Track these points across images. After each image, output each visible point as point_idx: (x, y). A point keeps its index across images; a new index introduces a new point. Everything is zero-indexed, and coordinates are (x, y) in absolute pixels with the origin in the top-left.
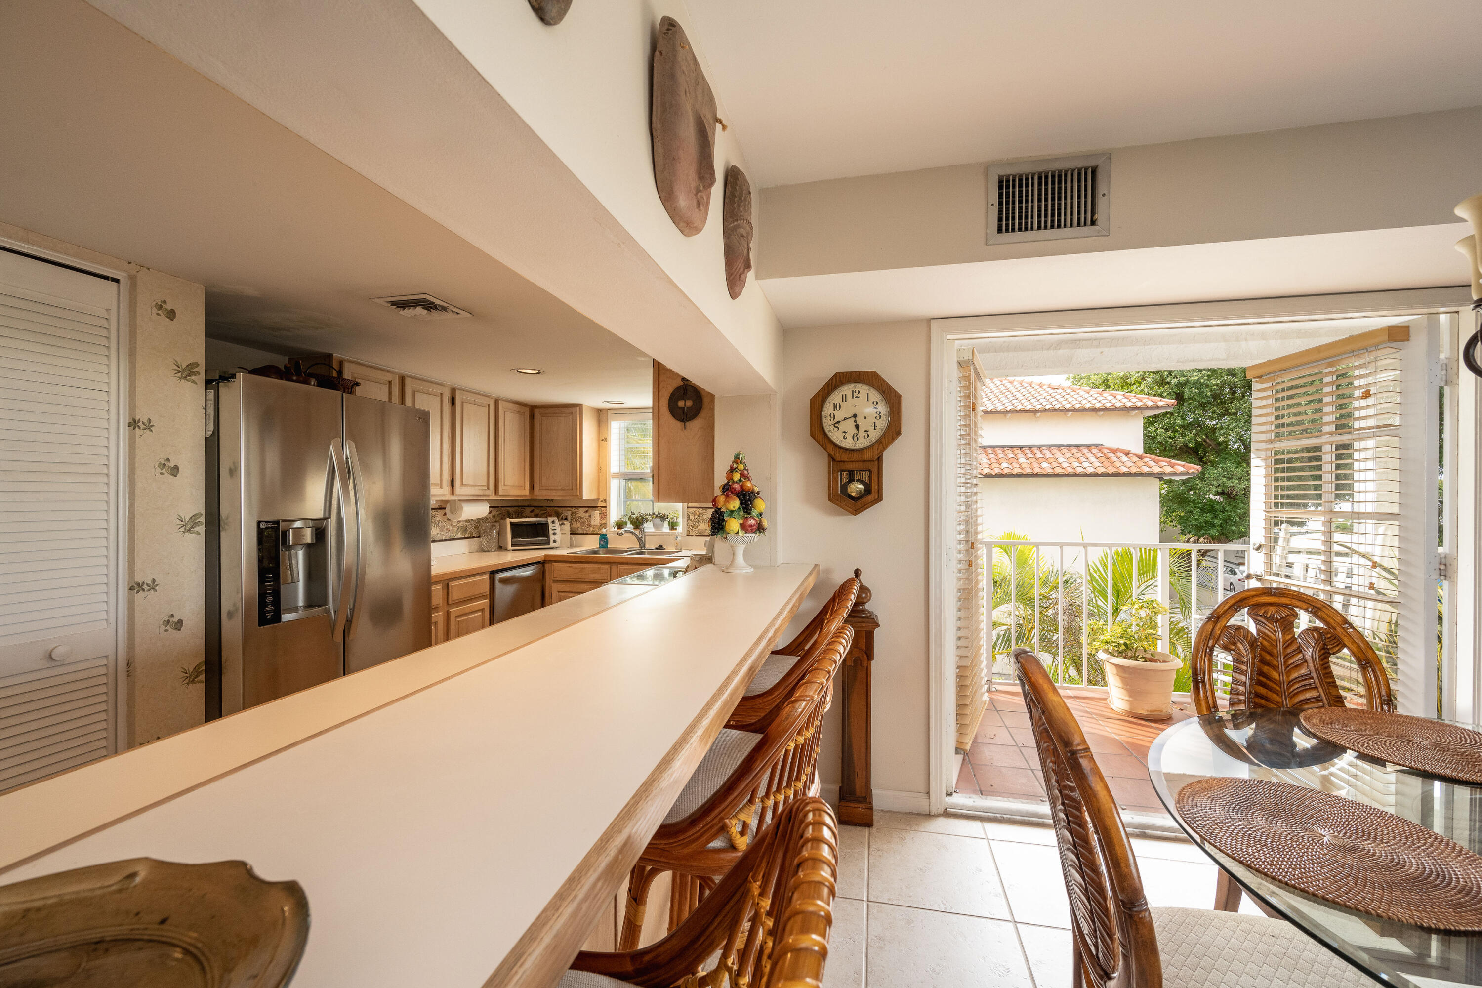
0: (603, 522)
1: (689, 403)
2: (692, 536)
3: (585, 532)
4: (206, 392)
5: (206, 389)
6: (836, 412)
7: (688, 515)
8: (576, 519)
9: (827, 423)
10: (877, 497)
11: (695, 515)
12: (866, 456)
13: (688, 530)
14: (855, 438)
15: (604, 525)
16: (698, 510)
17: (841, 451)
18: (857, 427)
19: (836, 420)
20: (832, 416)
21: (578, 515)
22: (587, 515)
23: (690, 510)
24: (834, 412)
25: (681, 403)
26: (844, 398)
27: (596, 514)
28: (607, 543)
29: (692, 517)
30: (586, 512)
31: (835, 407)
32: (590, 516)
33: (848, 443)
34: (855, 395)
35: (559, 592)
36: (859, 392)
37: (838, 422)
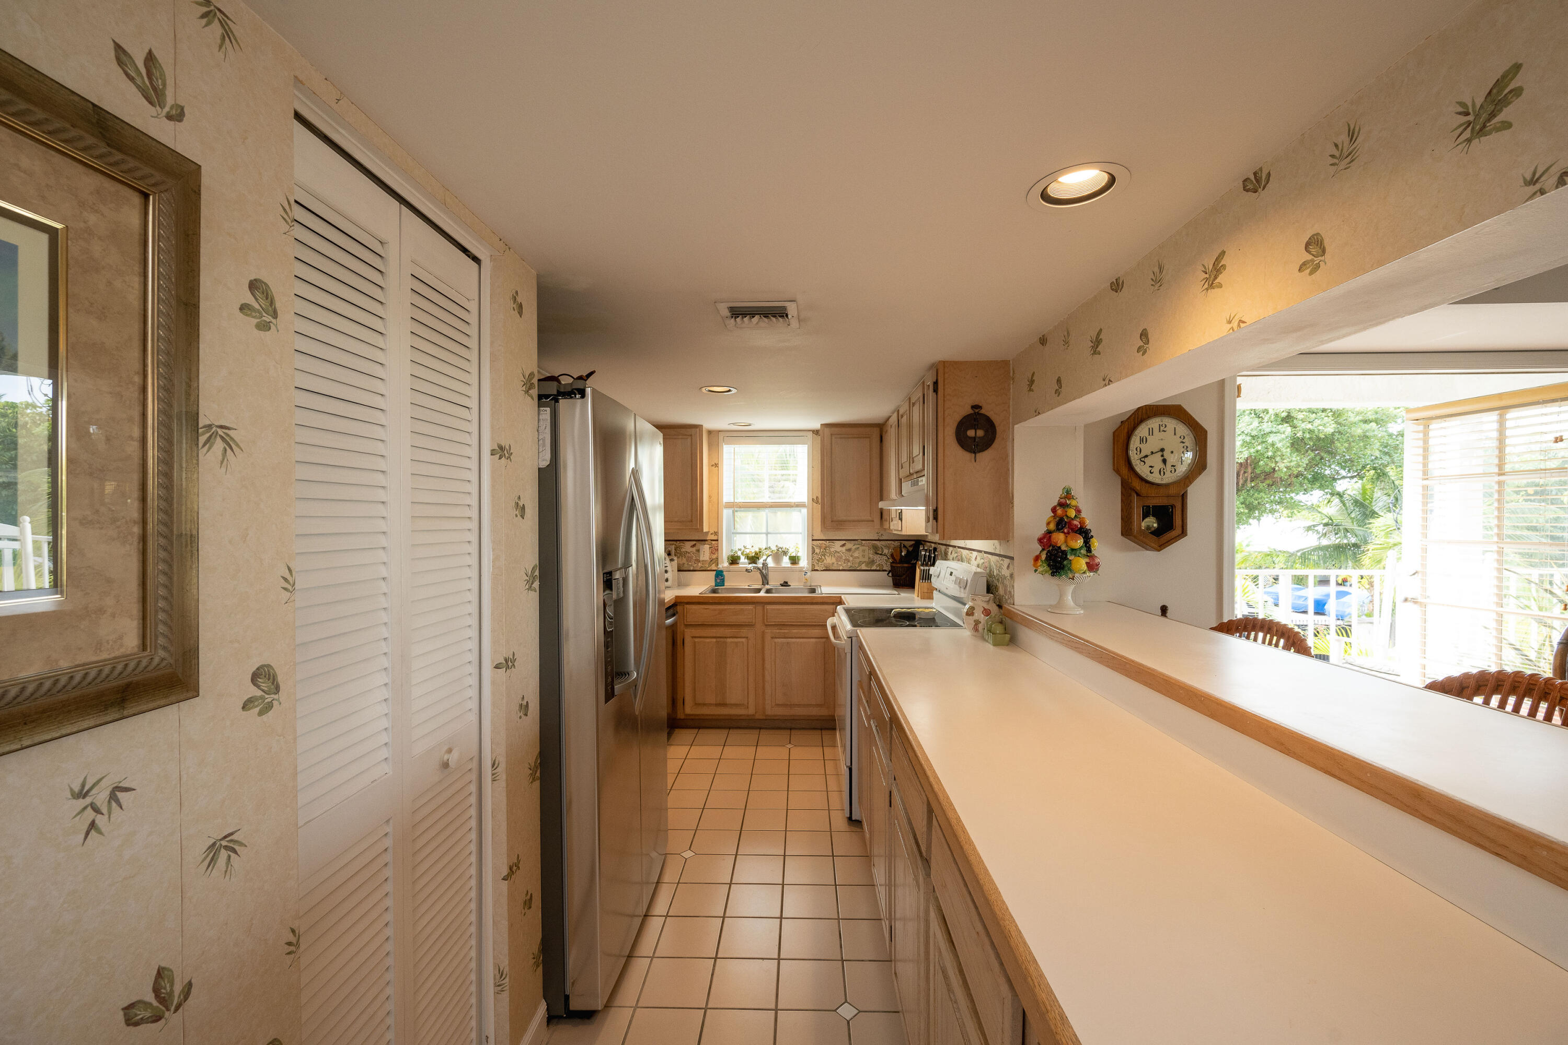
0: (714, 557)
1: (980, 433)
2: (817, 570)
3: (692, 569)
4: (539, 410)
5: (539, 406)
6: (1142, 446)
7: (813, 548)
8: (681, 554)
9: (1134, 456)
10: (1180, 532)
11: (820, 547)
12: (1172, 491)
13: (813, 565)
14: (1162, 473)
15: (716, 561)
16: (824, 542)
17: (1147, 485)
18: (1164, 461)
19: (1143, 454)
20: (1139, 450)
21: (683, 550)
22: (694, 549)
23: (815, 542)
24: (1141, 446)
25: (971, 433)
26: (1151, 432)
27: (706, 548)
28: (723, 580)
29: (817, 551)
30: (694, 546)
31: (1141, 440)
32: (698, 551)
33: (1155, 478)
34: (1162, 428)
35: (692, 637)
36: (1166, 426)
37: (1146, 456)
